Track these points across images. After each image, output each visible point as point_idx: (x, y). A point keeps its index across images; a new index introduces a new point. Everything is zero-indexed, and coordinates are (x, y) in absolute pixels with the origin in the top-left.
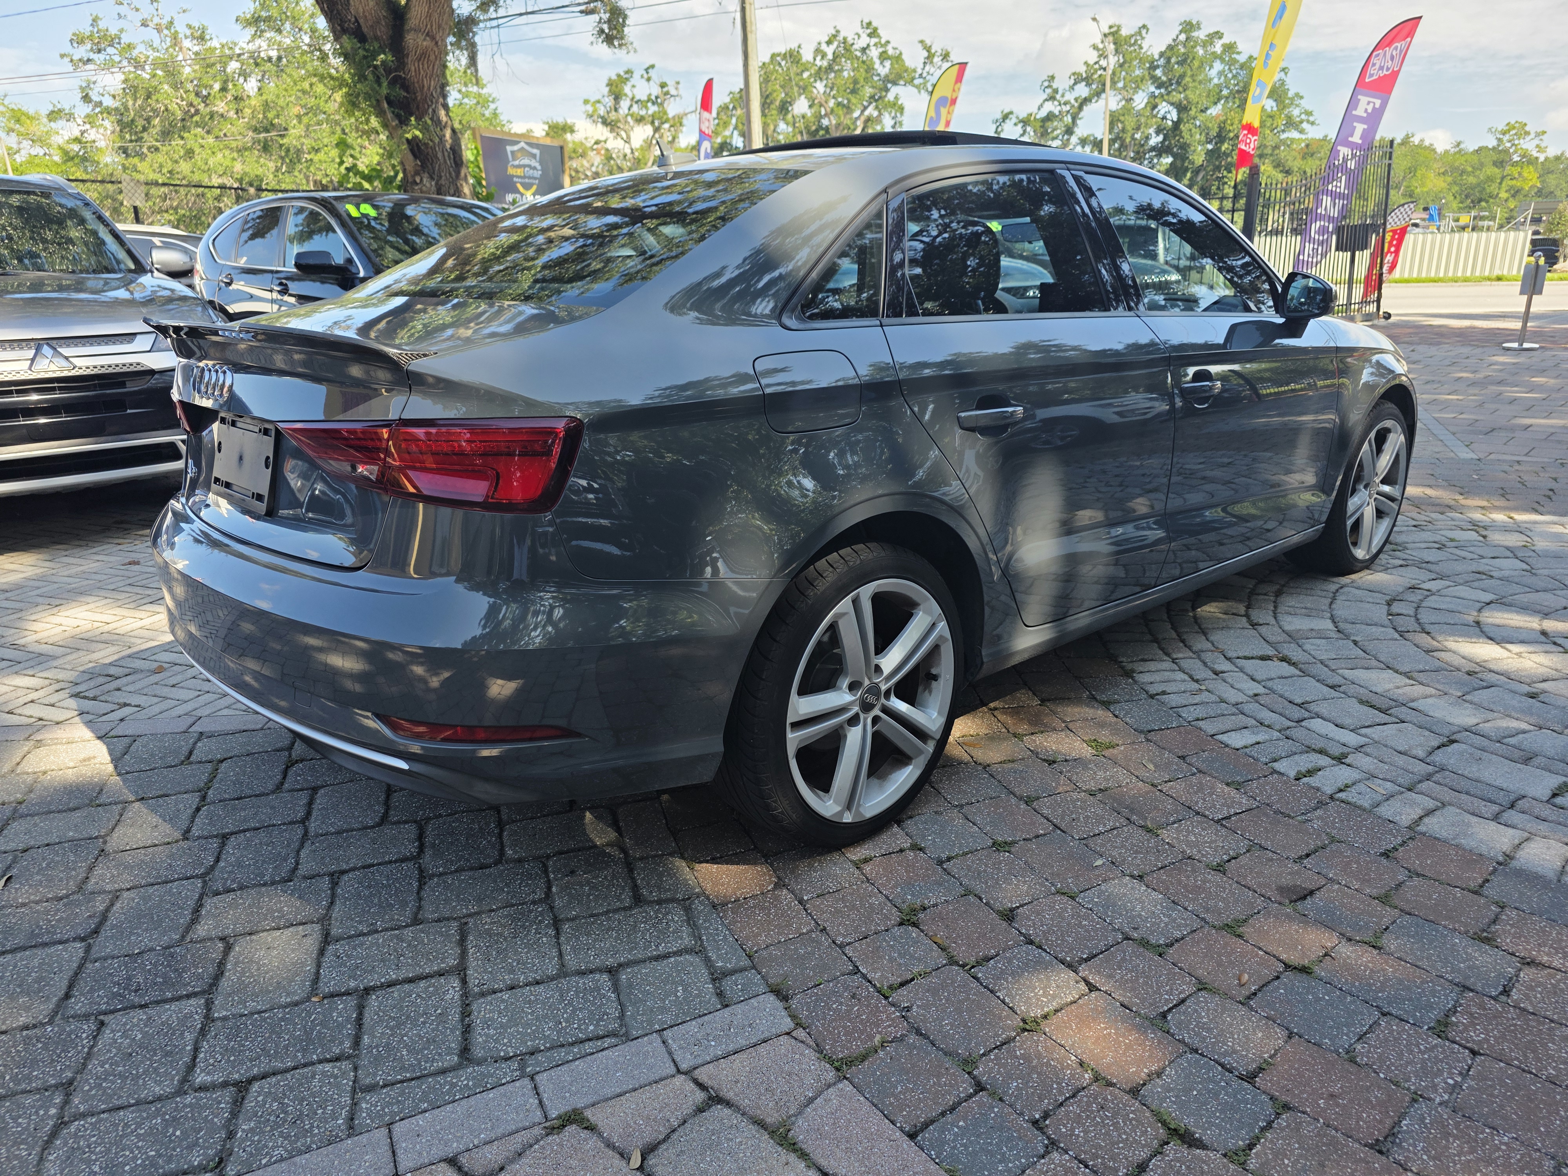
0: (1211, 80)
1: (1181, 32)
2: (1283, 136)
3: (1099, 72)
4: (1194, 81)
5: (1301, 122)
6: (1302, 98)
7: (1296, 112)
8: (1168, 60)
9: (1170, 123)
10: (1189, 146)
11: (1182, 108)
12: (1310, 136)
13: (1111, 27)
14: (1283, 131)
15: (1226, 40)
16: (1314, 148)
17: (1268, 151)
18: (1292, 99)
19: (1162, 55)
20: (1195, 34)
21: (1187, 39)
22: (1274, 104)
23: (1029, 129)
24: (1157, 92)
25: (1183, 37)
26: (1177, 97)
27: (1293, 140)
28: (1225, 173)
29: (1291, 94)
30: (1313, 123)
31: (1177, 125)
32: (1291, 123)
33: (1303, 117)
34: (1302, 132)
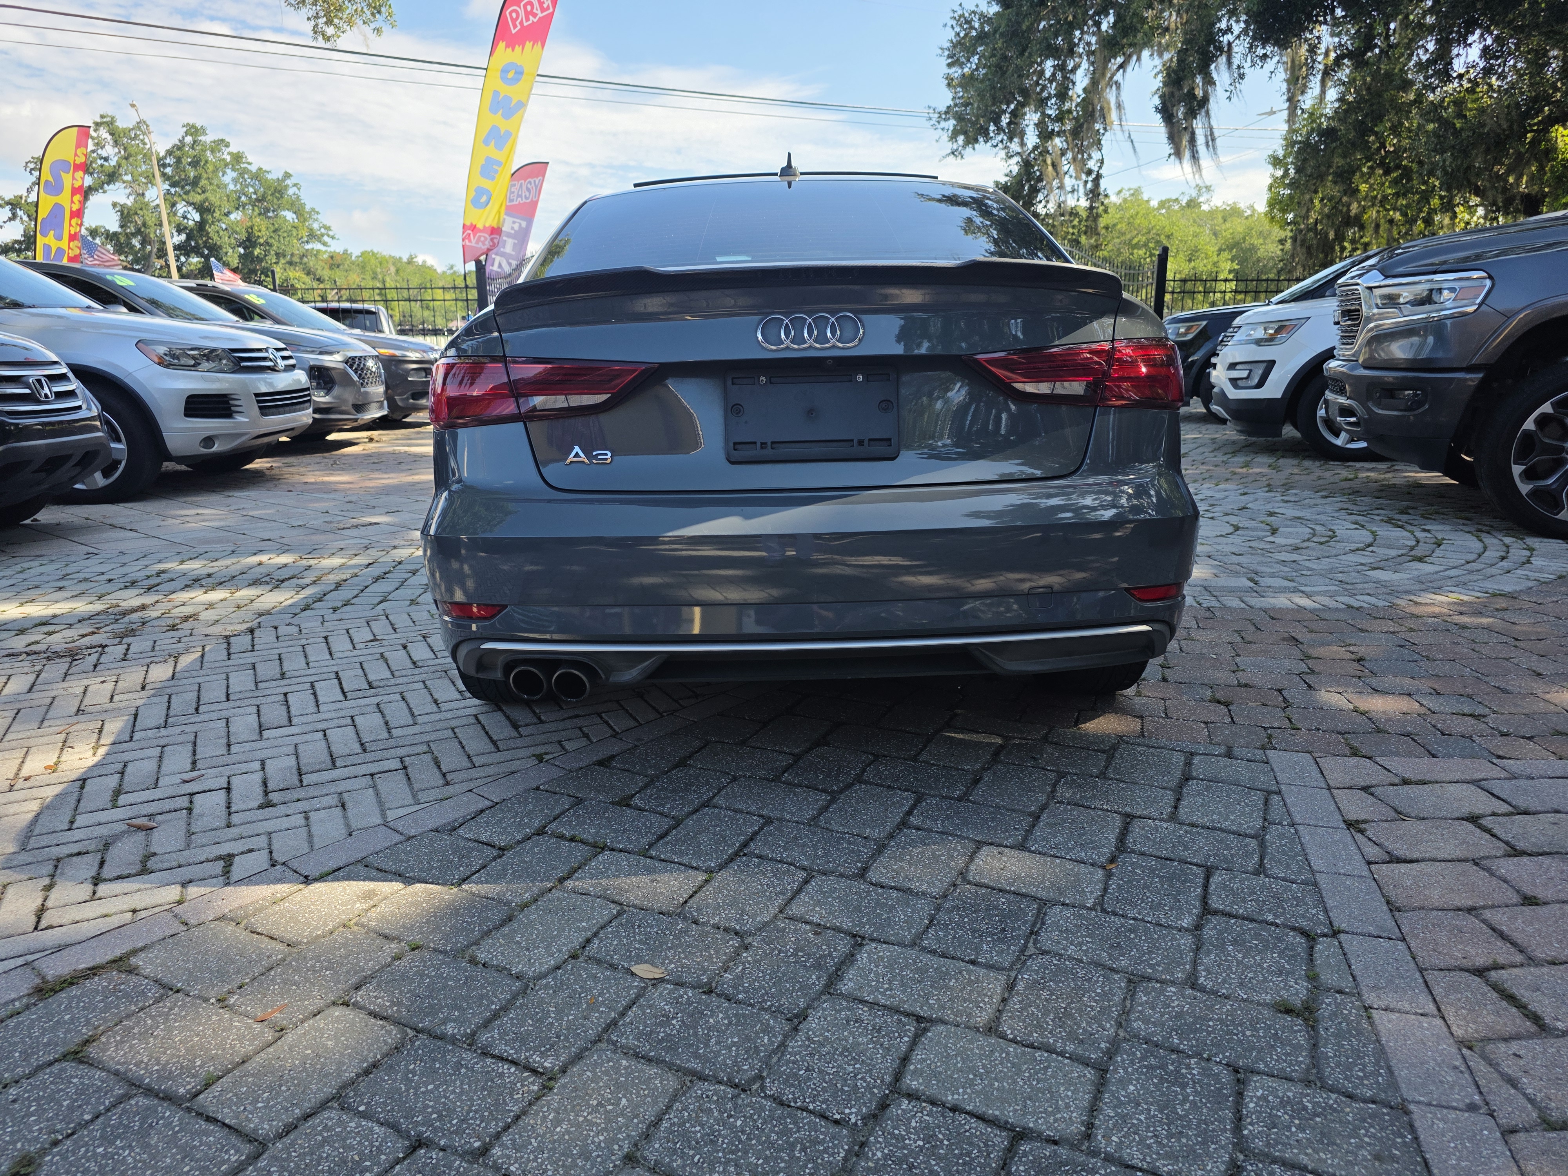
0: (226, 186)
1: (186, 133)
2: (308, 247)
3: (99, 162)
4: (211, 184)
5: (323, 235)
6: (318, 213)
7: (316, 226)
8: (179, 160)
9: (191, 223)
10: (220, 247)
11: (201, 209)
12: (332, 249)
13: (102, 117)
14: (307, 242)
15: (233, 149)
16: (338, 260)
17: (296, 259)
18: (310, 213)
19: (170, 153)
20: (202, 138)
21: (195, 142)
22: (294, 216)
23: (20, 213)
24: (173, 190)
25: (189, 139)
26: (198, 198)
27: (318, 251)
28: (263, 277)
29: (308, 208)
30: (333, 238)
31: (201, 225)
32: (312, 236)
33: (323, 230)
34: (325, 244)
